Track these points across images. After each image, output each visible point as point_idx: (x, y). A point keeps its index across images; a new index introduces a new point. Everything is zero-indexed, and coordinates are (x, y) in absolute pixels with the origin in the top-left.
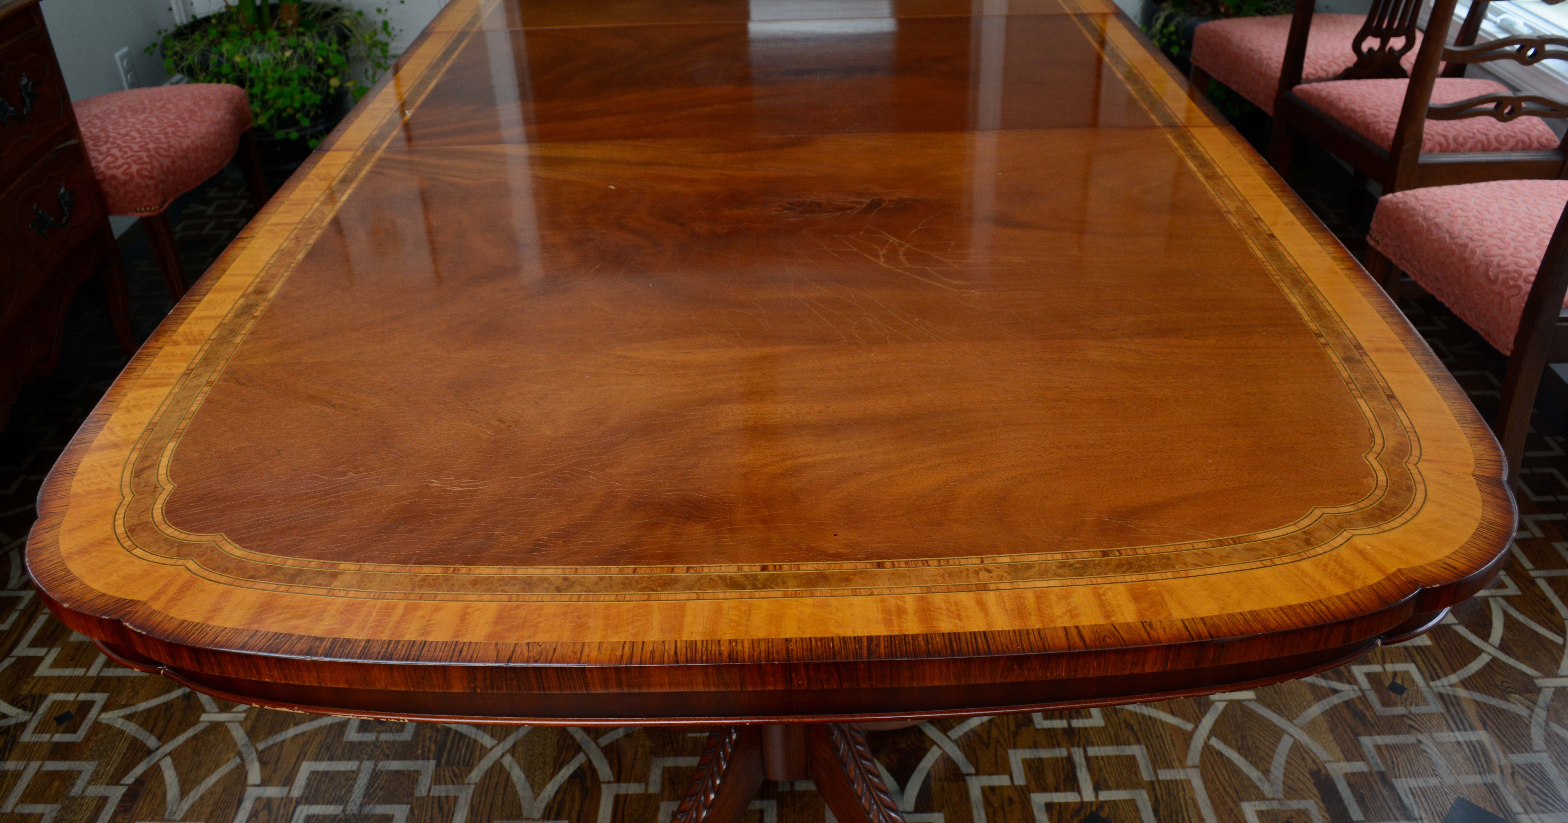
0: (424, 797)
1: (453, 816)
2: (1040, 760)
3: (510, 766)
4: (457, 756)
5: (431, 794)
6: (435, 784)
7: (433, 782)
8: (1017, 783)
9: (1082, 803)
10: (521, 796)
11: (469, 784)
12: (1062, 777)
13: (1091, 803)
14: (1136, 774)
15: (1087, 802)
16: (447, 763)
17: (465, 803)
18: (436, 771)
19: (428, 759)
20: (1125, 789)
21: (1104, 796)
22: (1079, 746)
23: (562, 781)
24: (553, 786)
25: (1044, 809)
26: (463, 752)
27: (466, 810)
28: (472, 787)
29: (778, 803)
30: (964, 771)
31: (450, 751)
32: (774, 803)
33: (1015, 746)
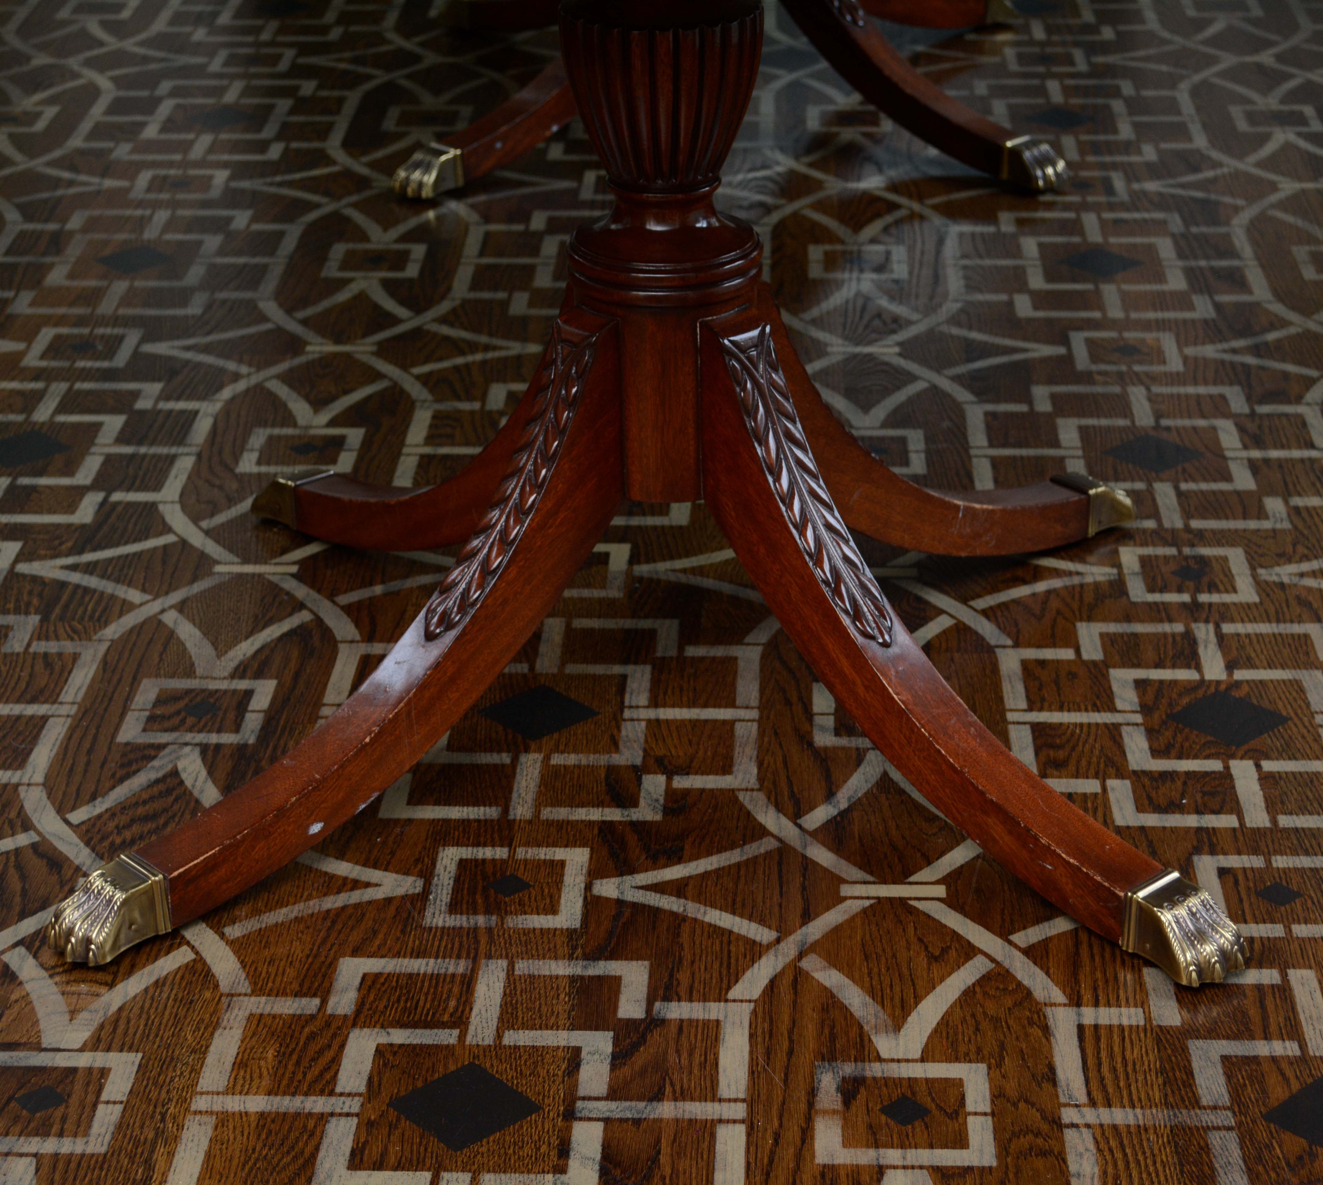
0: (18, 654)
1: (70, 672)
2: (1135, 635)
3: (175, 622)
4: (80, 612)
5: (31, 650)
6: (39, 639)
7: (35, 636)
8: (1085, 656)
9: (1202, 681)
10: (193, 654)
11: (100, 640)
12: (1171, 653)
13: (1218, 683)
14: (1307, 654)
15: (1210, 682)
16: (61, 618)
17: (92, 661)
18: (41, 627)
19: (27, 613)
20: (1283, 668)
21: (1240, 675)
22: (1207, 621)
23: (269, 640)
24: (252, 644)
25: (1132, 685)
26: (90, 608)
27: (94, 667)
28: (107, 645)
29: (653, 668)
30: (993, 642)
31: (67, 606)
32: (648, 669)
33: (1090, 619)
